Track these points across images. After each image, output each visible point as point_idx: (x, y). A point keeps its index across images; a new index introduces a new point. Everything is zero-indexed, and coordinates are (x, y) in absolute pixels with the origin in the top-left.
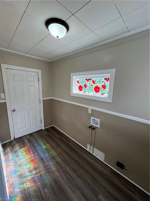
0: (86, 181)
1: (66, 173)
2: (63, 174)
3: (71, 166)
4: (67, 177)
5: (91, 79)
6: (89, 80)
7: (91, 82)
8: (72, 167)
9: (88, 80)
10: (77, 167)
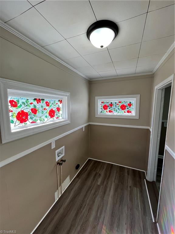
0: (94, 195)
1: (97, 218)
2: (100, 221)
3: (87, 216)
4: (100, 215)
5: (43, 100)
6: (41, 101)
7: (43, 104)
8: (87, 214)
9: (39, 101)
10: (84, 207)
